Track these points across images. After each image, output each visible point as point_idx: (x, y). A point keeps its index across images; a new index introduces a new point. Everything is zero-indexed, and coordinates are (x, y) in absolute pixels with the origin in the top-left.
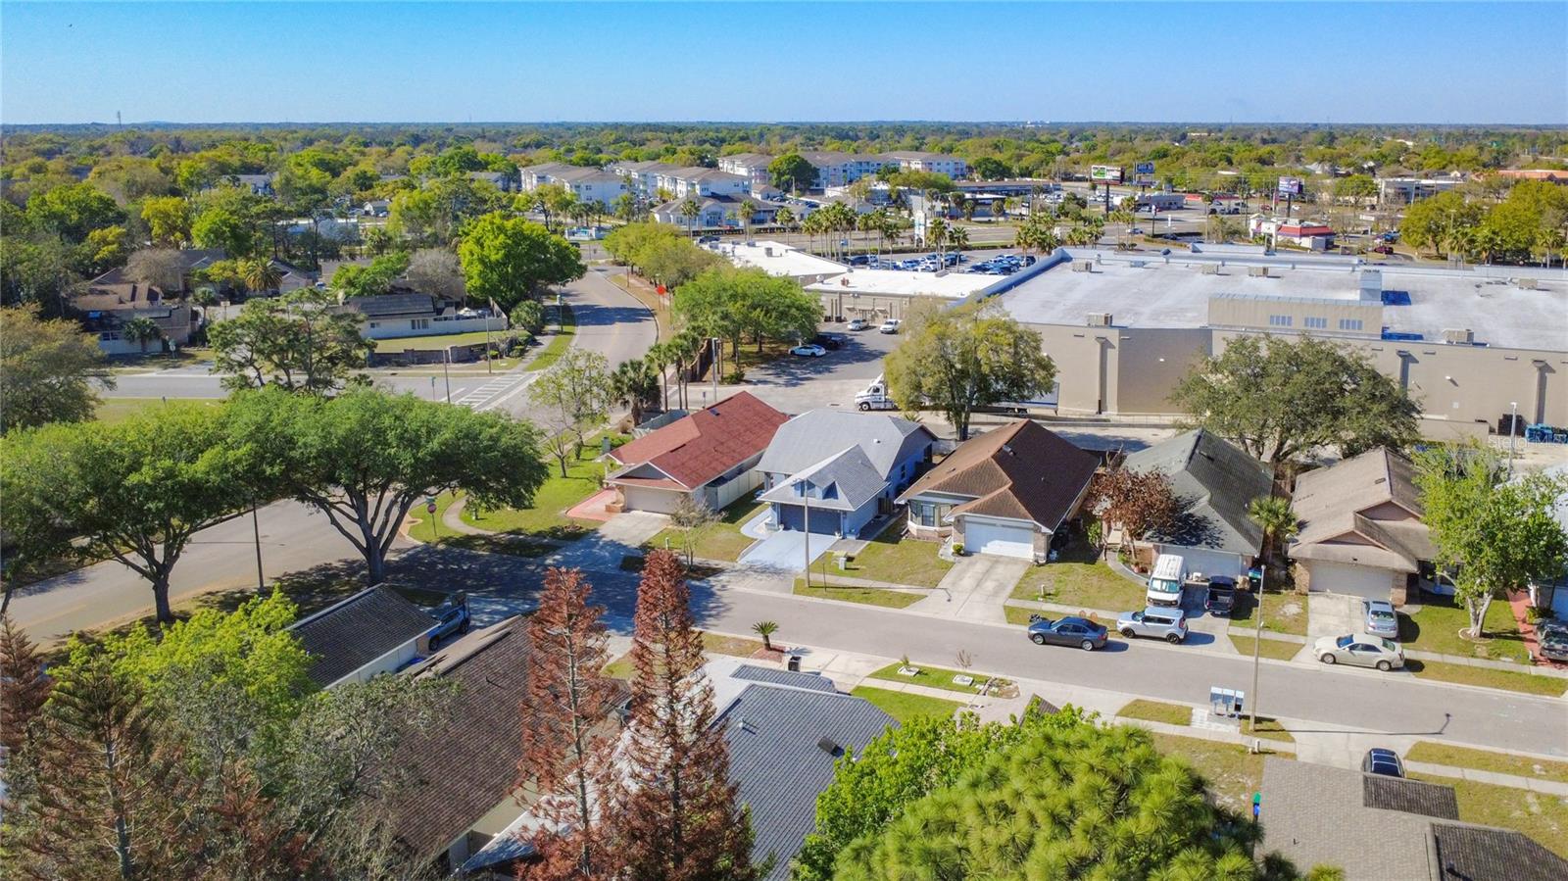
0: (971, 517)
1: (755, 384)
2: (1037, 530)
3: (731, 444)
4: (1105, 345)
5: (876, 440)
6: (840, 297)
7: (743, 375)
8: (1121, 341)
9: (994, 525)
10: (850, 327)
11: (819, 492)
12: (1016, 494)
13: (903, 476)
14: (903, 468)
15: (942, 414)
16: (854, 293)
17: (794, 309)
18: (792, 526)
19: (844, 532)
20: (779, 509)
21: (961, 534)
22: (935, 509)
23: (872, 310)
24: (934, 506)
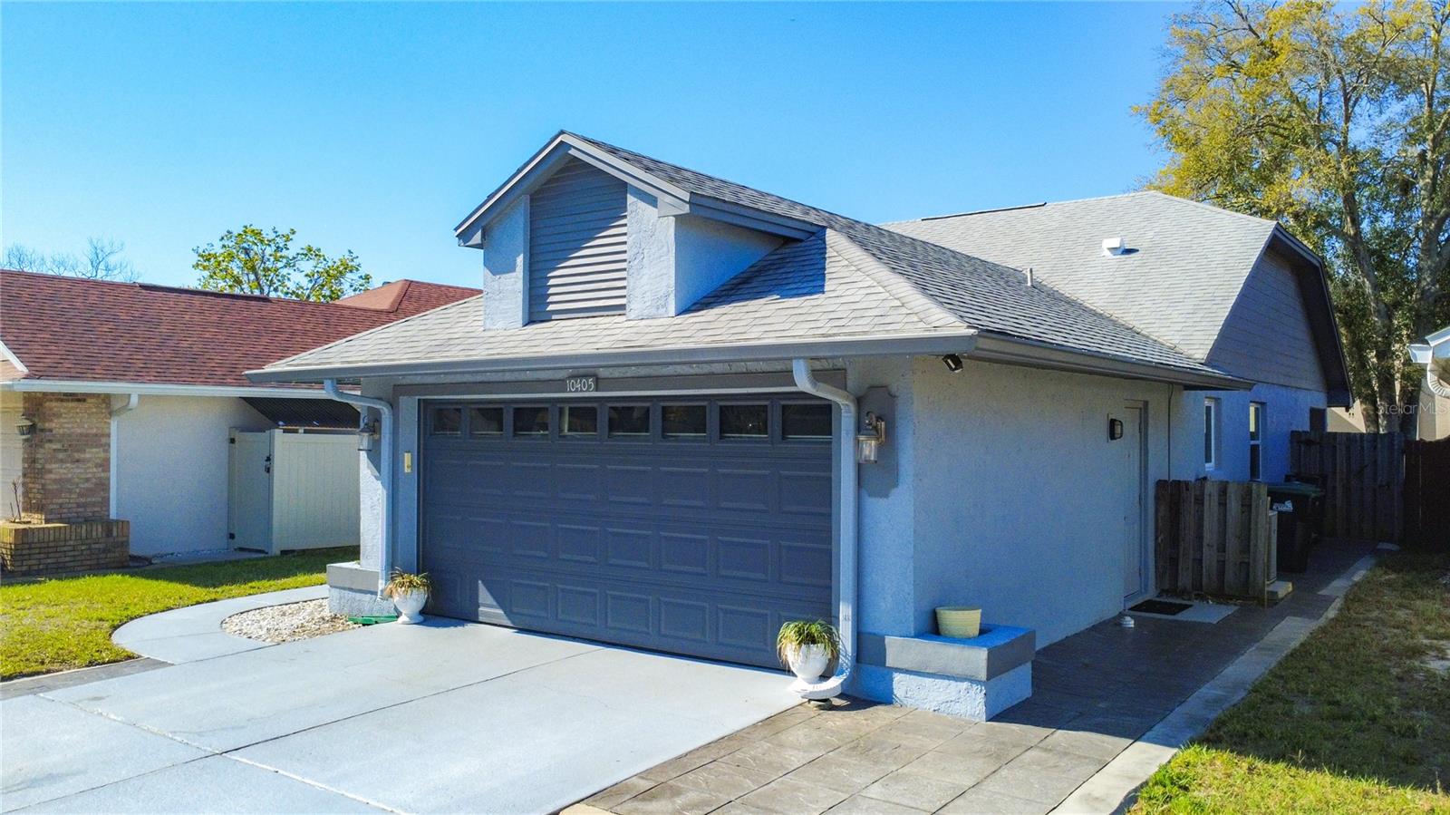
5: (1111, 244)
11: (651, 247)
18: (484, 595)
19: (859, 636)
20: (407, 460)
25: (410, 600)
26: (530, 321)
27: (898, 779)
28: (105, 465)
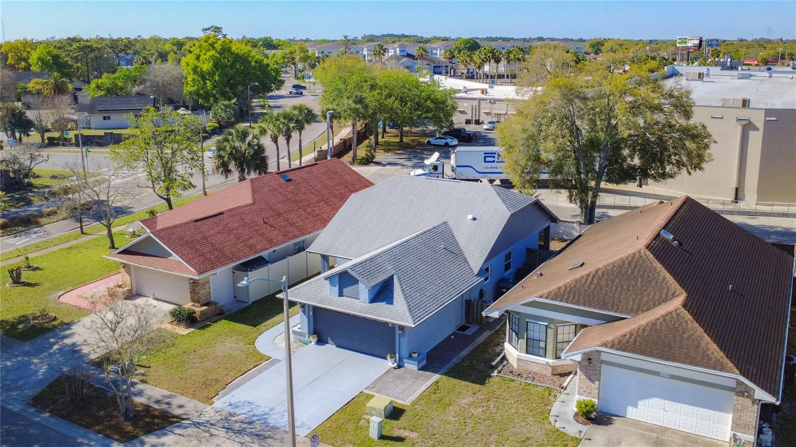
0: (610, 355)
1: (384, 165)
2: (743, 392)
3: (293, 216)
4: (748, 127)
5: (470, 217)
6: (479, 104)
7: (373, 157)
8: (767, 123)
9: (657, 374)
10: (485, 127)
11: (363, 290)
12: (697, 317)
13: (507, 267)
14: (508, 256)
15: (565, 193)
16: (491, 100)
17: (429, 102)
18: (329, 339)
19: (399, 357)
20: (311, 313)
21: (592, 381)
22: (548, 329)
23: (506, 114)
24: (546, 324)
25: (314, 339)
26: (340, 296)
27: (404, 383)
28: (209, 288)
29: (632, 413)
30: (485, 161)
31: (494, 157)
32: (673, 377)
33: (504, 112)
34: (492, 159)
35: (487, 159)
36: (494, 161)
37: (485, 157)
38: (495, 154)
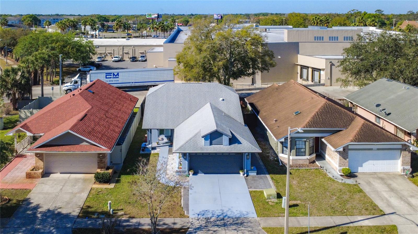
0: (354, 145)
5: (222, 99)
9: (371, 149)
11: (225, 139)
16: (96, 46)
18: (199, 171)
19: (246, 170)
21: (346, 159)
22: (306, 142)
23: (105, 53)
24: (306, 140)
25: (191, 173)
26: (210, 145)
29: (360, 170)
30: (106, 78)
31: (111, 75)
32: (378, 149)
33: (104, 52)
34: (110, 77)
35: (107, 77)
36: (111, 78)
37: (106, 76)
38: (112, 73)
